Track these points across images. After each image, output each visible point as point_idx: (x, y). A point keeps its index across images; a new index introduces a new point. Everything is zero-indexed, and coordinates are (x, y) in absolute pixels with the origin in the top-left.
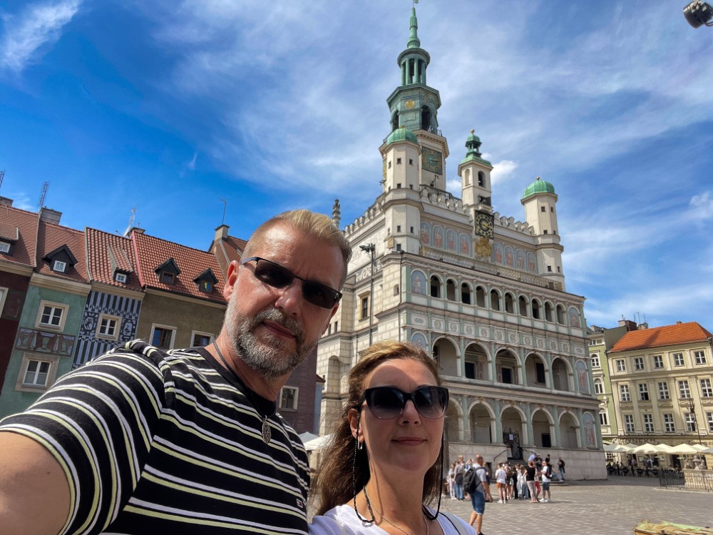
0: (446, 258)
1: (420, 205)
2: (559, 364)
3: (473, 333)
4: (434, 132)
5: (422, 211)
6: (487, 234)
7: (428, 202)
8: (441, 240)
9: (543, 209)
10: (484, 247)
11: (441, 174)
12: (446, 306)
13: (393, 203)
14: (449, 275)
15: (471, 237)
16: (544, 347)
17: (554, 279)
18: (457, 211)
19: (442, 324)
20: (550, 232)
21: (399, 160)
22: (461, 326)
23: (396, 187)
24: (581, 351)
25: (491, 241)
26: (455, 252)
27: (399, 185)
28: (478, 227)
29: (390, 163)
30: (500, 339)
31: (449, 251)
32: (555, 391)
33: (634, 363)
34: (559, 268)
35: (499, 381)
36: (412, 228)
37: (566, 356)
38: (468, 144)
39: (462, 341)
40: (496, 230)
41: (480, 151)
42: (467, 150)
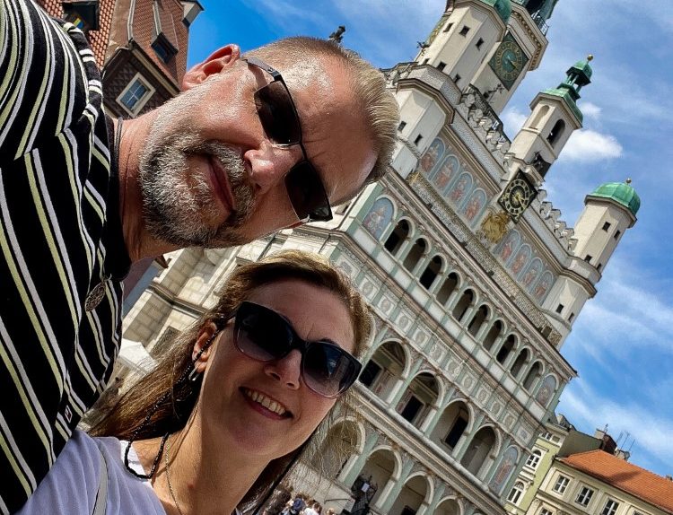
0: (437, 208)
1: (451, 113)
2: (487, 436)
3: (405, 330)
4: (539, 22)
5: (449, 122)
6: (512, 211)
7: (465, 116)
8: (448, 179)
9: (606, 226)
10: (497, 226)
11: (508, 88)
12: (395, 271)
13: (417, 84)
14: (426, 232)
15: (489, 202)
16: (484, 402)
17: (556, 325)
18: (495, 154)
19: (375, 291)
20: (593, 262)
21: (465, 30)
22: (398, 309)
23: (436, 65)
24: (525, 437)
25: (511, 224)
26: (455, 208)
27: (442, 65)
28: (508, 195)
29: (450, 25)
30: (436, 358)
31: (447, 200)
32: (459, 466)
33: (580, 491)
34: (572, 315)
35: (398, 410)
36: (419, 137)
37: (502, 431)
38: (572, 72)
39: (385, 331)
40: (528, 214)
41: (580, 93)
42: (565, 79)
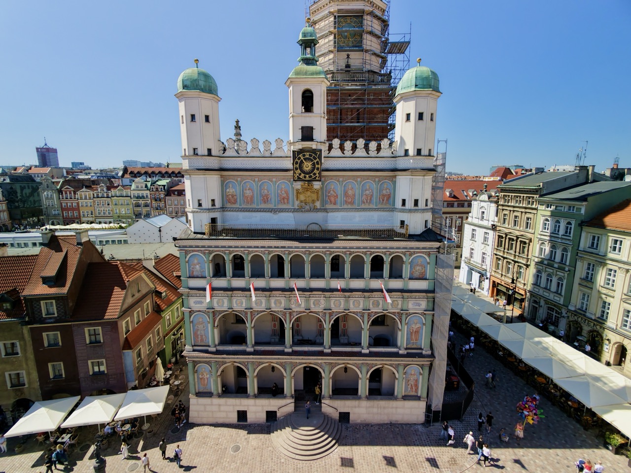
3: (263, 305)
5: (220, 172)
6: (310, 177)
9: (408, 117)
10: (308, 193)
14: (232, 252)
15: (292, 184)
18: (275, 155)
19: (226, 301)
20: (411, 152)
25: (317, 183)
28: (299, 171)
37: (393, 313)
38: (303, 44)
